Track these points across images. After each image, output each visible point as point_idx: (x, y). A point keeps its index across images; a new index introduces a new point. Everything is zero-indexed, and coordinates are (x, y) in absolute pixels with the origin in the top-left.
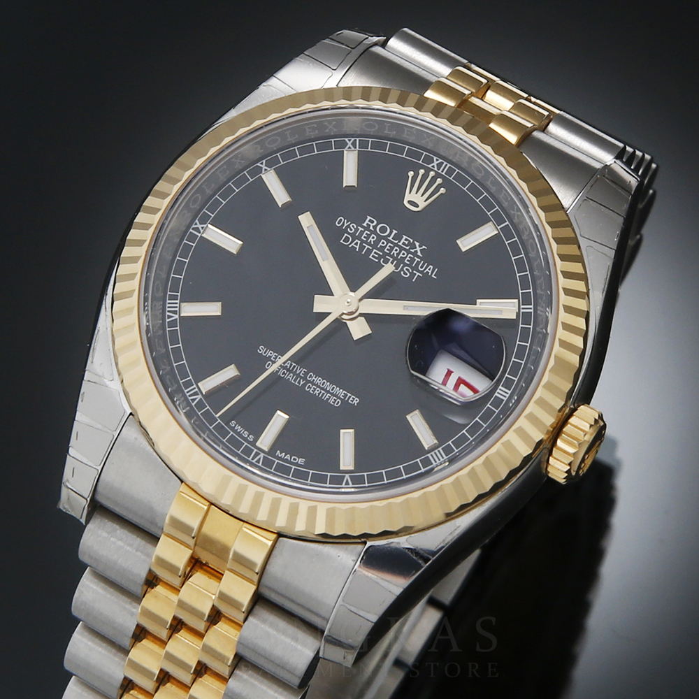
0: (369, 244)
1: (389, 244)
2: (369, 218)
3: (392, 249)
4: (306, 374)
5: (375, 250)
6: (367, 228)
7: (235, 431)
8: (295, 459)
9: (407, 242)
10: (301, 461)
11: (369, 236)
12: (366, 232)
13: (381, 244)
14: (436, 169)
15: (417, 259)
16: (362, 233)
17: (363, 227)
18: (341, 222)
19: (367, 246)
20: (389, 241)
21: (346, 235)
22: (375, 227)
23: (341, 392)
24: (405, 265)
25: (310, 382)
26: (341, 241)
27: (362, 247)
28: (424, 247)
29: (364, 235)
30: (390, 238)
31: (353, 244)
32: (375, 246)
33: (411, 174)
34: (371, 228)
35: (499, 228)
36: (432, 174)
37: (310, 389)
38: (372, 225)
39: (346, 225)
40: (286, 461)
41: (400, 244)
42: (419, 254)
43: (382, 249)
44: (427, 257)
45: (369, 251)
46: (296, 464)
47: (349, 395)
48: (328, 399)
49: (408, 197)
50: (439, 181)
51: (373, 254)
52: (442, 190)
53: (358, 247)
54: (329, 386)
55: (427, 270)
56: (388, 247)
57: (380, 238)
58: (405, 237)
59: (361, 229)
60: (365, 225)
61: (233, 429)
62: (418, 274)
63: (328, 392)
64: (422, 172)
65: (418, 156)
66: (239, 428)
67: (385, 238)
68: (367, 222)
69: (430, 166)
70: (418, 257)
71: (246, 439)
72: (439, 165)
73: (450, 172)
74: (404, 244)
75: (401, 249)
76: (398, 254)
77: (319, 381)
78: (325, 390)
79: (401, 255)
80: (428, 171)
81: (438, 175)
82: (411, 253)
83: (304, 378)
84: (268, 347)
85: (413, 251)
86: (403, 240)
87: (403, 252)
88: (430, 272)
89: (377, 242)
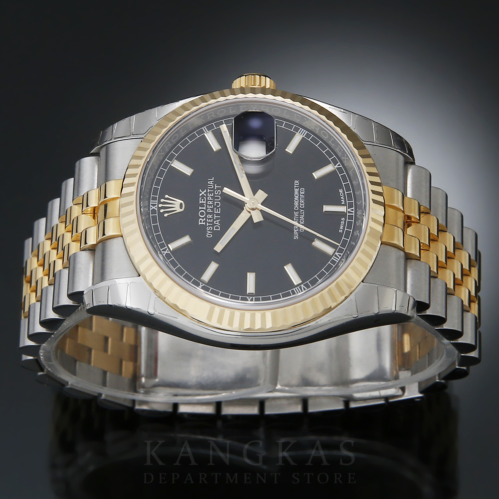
0: (213, 216)
1: (208, 207)
2: (200, 223)
3: (209, 205)
4: (296, 211)
5: (215, 212)
6: (205, 221)
7: (344, 228)
8: (342, 194)
9: (203, 200)
10: (341, 191)
11: (209, 219)
12: (208, 221)
13: (210, 211)
14: (156, 206)
15: (209, 191)
16: (209, 223)
17: (206, 224)
18: (209, 235)
19: (215, 217)
20: (207, 208)
21: (215, 229)
22: (203, 218)
23: (296, 191)
24: (214, 195)
25: (299, 207)
26: (219, 230)
27: (217, 219)
28: (200, 191)
29: (210, 221)
30: (205, 208)
31: (218, 224)
32: (213, 213)
33: (166, 215)
34: (204, 220)
35: (171, 162)
36: (160, 205)
37: (303, 205)
38: (203, 220)
39: (210, 232)
40: (345, 197)
41: (205, 202)
42: (205, 191)
43: (212, 209)
44: (205, 187)
45: (217, 214)
46: (344, 192)
47: (295, 186)
48: (303, 195)
49: (179, 210)
50: (162, 200)
51: (217, 212)
52: (167, 196)
53: (218, 221)
54: (296, 198)
55: (211, 183)
56: (210, 207)
57: (207, 213)
58: (200, 202)
59: (208, 224)
60: (204, 223)
61: (343, 230)
62: (216, 187)
63: (299, 196)
64: (162, 211)
65: (154, 218)
66: (341, 227)
67: (206, 211)
68: (202, 223)
69: (156, 209)
70: (207, 191)
71: (345, 221)
72: (154, 205)
73: (154, 199)
74: (204, 201)
75: (207, 201)
76: (211, 201)
77: (296, 204)
78: (299, 198)
79: (211, 199)
80: (159, 208)
81: (160, 203)
82: (207, 195)
83: (299, 210)
84: (293, 235)
85: (205, 195)
86: (203, 202)
87: (208, 199)
88: (211, 182)
89: (210, 213)
